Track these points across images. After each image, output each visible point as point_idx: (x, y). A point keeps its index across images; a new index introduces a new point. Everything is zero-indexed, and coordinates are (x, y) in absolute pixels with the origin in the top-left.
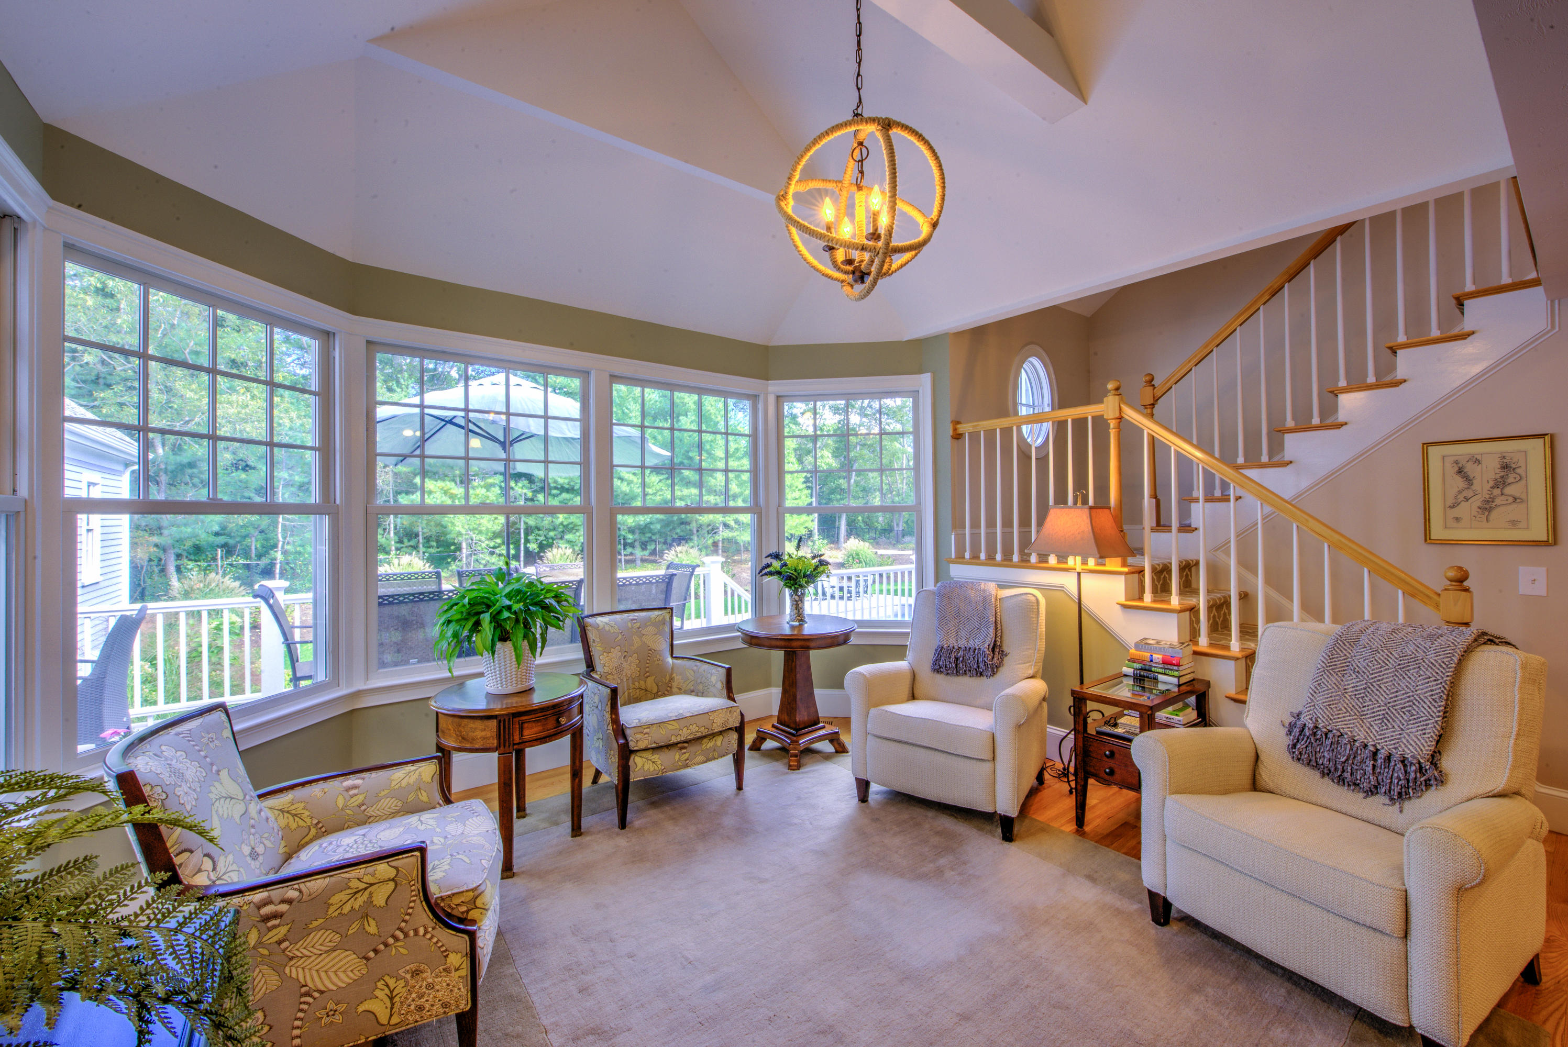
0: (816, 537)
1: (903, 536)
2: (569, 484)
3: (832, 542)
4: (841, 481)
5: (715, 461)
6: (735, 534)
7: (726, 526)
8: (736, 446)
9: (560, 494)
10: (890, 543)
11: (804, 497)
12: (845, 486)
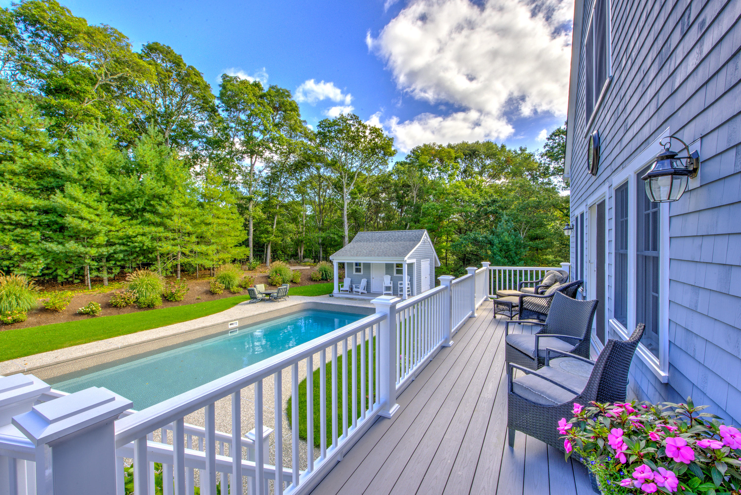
0: (252, 260)
1: (304, 258)
2: (26, 220)
3: (262, 263)
4: (269, 226)
5: (173, 208)
6: (190, 260)
7: (183, 254)
8: (191, 199)
9: (15, 229)
10: (297, 262)
11: (243, 235)
12: (270, 229)
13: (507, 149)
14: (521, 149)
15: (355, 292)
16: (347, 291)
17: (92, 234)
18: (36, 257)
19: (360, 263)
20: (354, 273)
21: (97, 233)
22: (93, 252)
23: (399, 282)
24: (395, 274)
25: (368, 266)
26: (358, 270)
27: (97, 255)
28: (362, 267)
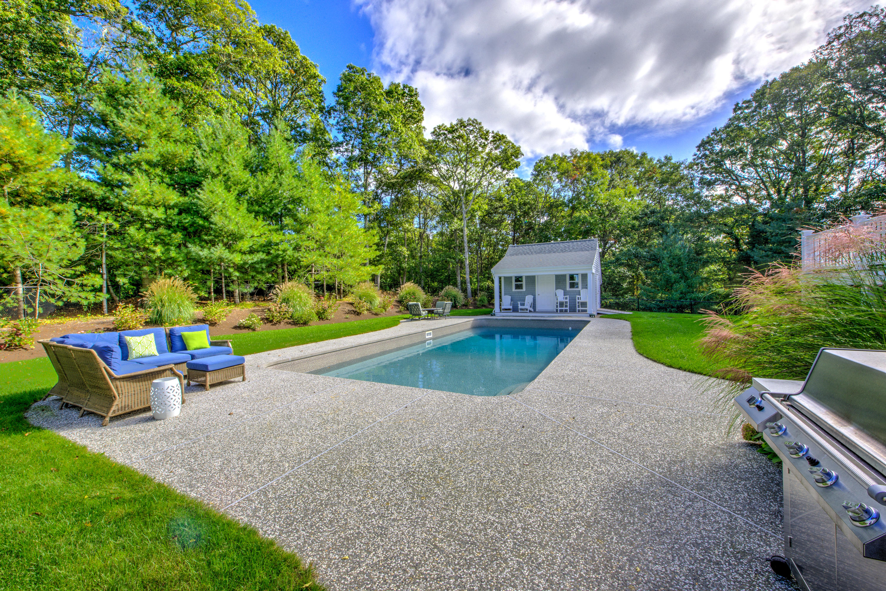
13: (649, 157)
14: (666, 158)
15: (521, 309)
16: (509, 309)
17: (237, 237)
18: (178, 263)
19: (521, 277)
20: (514, 290)
21: (242, 238)
22: (238, 259)
23: (577, 296)
24: (568, 288)
25: (531, 280)
26: (519, 287)
27: (242, 262)
28: (524, 283)
